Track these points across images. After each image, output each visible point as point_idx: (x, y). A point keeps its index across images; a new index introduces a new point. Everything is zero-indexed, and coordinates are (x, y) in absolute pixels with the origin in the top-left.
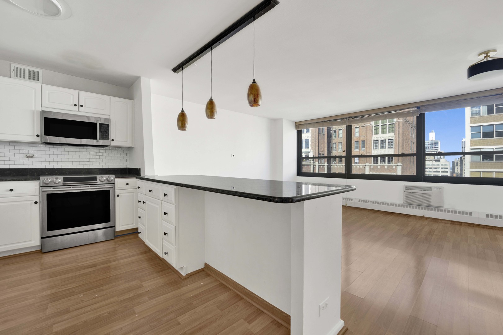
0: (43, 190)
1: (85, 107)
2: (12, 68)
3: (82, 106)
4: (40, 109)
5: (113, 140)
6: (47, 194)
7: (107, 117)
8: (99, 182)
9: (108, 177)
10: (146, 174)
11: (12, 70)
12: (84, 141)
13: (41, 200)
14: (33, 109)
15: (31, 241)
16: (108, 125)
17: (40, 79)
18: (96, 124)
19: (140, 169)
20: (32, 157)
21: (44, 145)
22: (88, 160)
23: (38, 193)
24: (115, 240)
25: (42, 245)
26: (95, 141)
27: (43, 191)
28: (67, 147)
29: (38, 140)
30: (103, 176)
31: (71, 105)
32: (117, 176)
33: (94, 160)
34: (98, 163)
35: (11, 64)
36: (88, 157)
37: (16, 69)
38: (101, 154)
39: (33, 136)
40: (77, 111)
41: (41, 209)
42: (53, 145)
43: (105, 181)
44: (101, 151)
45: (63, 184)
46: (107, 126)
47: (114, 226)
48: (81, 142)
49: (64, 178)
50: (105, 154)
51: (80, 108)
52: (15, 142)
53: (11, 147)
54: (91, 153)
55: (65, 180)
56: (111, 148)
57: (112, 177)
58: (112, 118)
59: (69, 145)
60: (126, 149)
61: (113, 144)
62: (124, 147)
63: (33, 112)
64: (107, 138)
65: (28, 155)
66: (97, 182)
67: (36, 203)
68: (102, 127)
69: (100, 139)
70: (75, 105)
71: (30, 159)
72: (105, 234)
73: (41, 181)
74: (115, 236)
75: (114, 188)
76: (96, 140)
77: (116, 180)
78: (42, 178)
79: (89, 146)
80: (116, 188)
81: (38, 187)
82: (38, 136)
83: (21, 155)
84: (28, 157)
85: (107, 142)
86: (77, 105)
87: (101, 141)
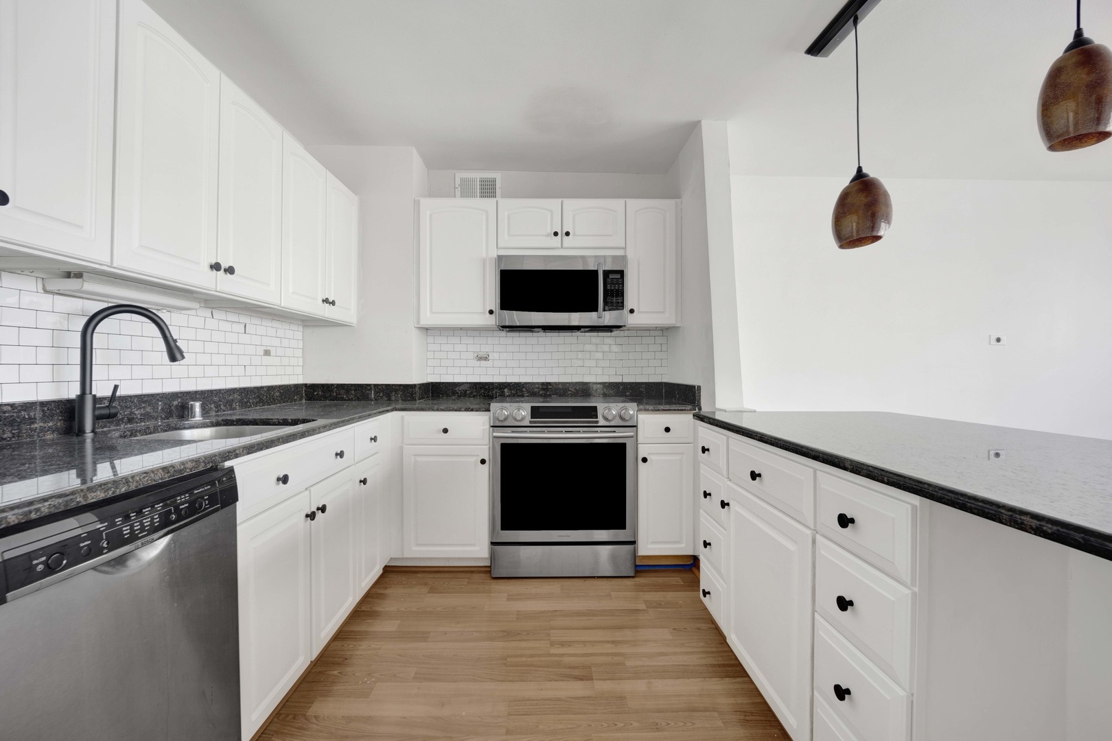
0: (495, 434)
1: (574, 235)
2: (458, 182)
3: (567, 234)
4: (494, 253)
5: (632, 311)
6: (502, 444)
7: (620, 253)
8: (602, 422)
9: (622, 408)
10: (719, 405)
11: (457, 186)
12: (575, 318)
13: (491, 458)
14: (484, 256)
15: (473, 545)
16: (621, 273)
17: (498, 191)
18: (596, 272)
19: (699, 387)
20: (486, 359)
21: (503, 333)
22: (580, 363)
23: (486, 441)
24: (637, 579)
25: (493, 556)
26: (594, 314)
27: (495, 437)
28: (542, 334)
29: (491, 321)
30: (611, 405)
31: (548, 235)
32: (641, 407)
33: (593, 363)
34: (599, 371)
35: (456, 174)
36: (580, 355)
37: (462, 180)
38: (606, 348)
39: (484, 313)
40: (558, 248)
41: (491, 477)
42: (520, 331)
43: (614, 418)
44: (608, 341)
45: (531, 422)
46: (618, 276)
47: (633, 543)
48: (569, 320)
49: (532, 407)
50: (615, 348)
51: (565, 238)
52: (461, 329)
53: (456, 340)
54: (588, 347)
55: (536, 412)
56: (626, 333)
57: (631, 409)
58: (630, 255)
59: (546, 328)
60: (659, 333)
61: (632, 320)
62: (656, 329)
63: (484, 261)
64: (620, 305)
65: (481, 354)
66: (597, 422)
67: (483, 462)
68: (608, 280)
69: (604, 310)
70: (556, 234)
71: (483, 363)
72: (613, 558)
73: (492, 414)
74: (636, 566)
75: (634, 439)
76: (596, 313)
77: (639, 416)
78: (494, 406)
79: (582, 330)
80: (640, 440)
81: (488, 427)
82: (491, 312)
83: (471, 356)
84: (480, 359)
85: (621, 317)
86: (560, 232)
87: (606, 314)
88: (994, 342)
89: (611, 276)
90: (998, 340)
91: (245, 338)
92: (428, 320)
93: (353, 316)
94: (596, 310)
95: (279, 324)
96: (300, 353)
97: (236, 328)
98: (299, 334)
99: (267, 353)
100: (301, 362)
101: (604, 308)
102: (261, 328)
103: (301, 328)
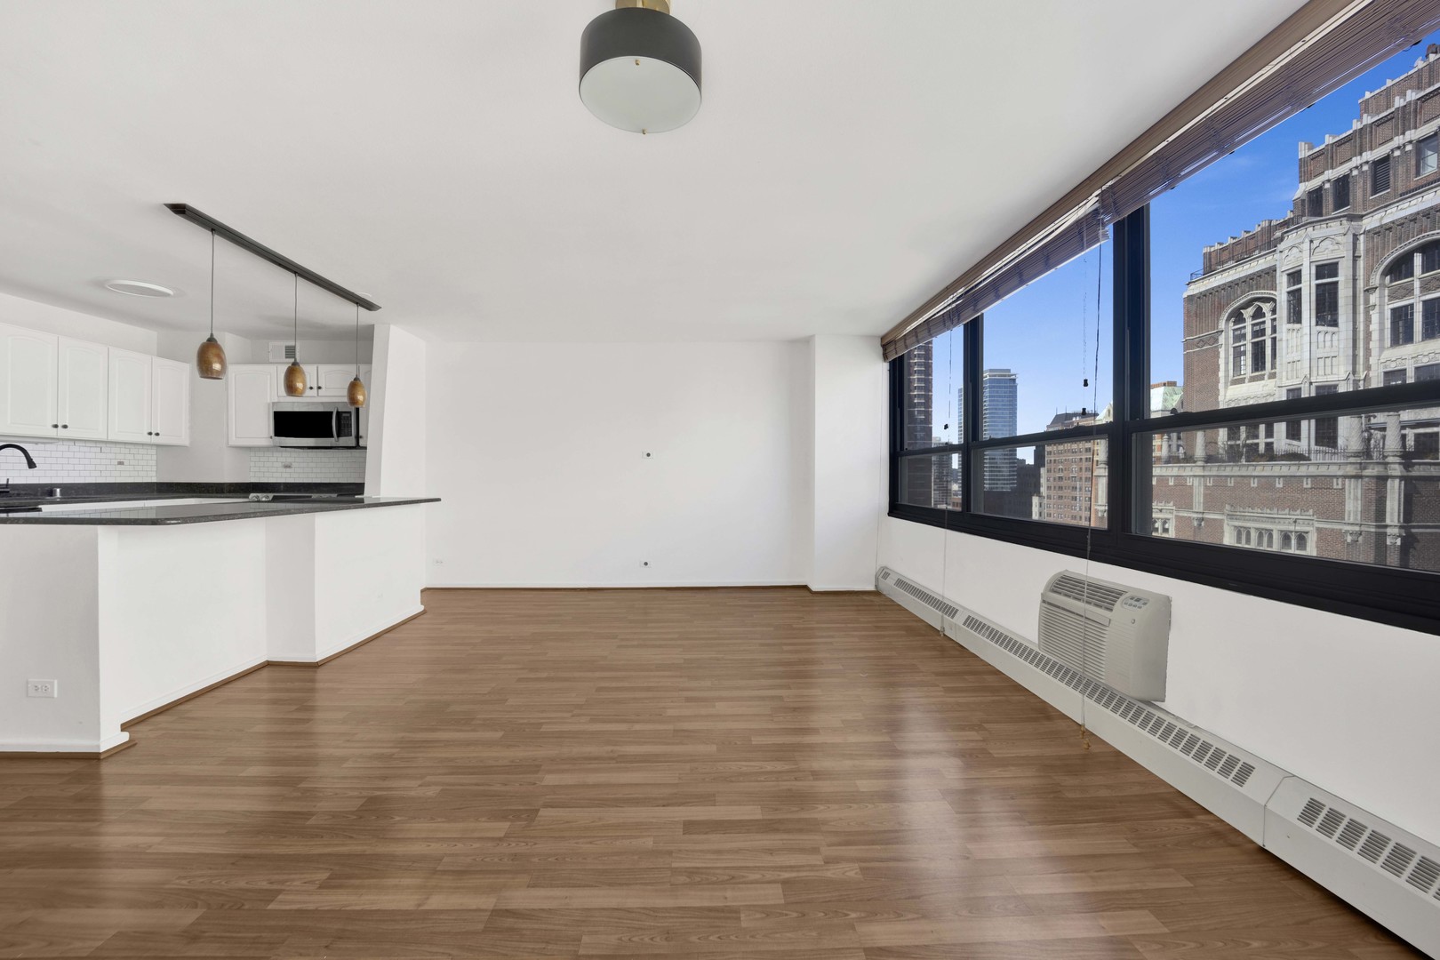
1: (324, 388)
2: (270, 348)
3: (320, 388)
5: (361, 437)
11: (270, 350)
16: (350, 413)
17: (297, 355)
18: (330, 413)
20: (290, 467)
26: (333, 439)
29: (272, 443)
35: (269, 343)
37: (273, 346)
46: (348, 415)
51: (319, 390)
63: (269, 404)
64: (349, 433)
65: (287, 464)
68: (339, 418)
69: (338, 437)
70: (312, 388)
82: (271, 437)
83: (280, 465)
84: (286, 467)
85: (350, 441)
86: (315, 386)
87: (341, 438)
88: (646, 456)
89: (344, 415)
90: (648, 455)
91: (103, 455)
92: (234, 441)
93: (183, 439)
94: (332, 436)
95: (132, 447)
96: (154, 463)
97: (93, 450)
98: (153, 451)
99: (121, 463)
100: (154, 468)
101: (339, 435)
102: (115, 449)
103: (155, 448)
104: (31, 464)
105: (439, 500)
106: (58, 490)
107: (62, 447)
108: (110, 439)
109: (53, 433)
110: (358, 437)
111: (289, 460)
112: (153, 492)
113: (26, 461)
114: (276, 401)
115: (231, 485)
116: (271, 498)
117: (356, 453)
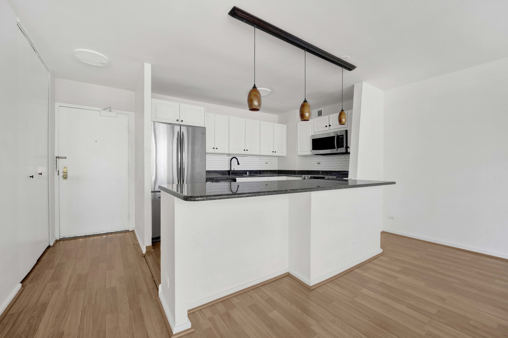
3: (330, 126)
4: (311, 135)
12: (329, 151)
17: (322, 114)
20: (320, 164)
31: (325, 127)
40: (327, 131)
46: (342, 137)
53: (313, 158)
63: (309, 137)
64: (343, 146)
82: (311, 151)
83: (316, 163)
84: (318, 163)
85: (343, 150)
86: (328, 125)
87: (339, 149)
89: (340, 137)
91: (261, 160)
92: (299, 153)
93: (284, 154)
94: (335, 148)
95: (270, 157)
96: (277, 163)
97: (259, 158)
98: (277, 159)
99: (267, 163)
100: (277, 165)
101: (338, 148)
102: (265, 158)
103: (277, 157)
104: (238, 164)
105: (394, 183)
106: (248, 172)
107: (250, 158)
108: (261, 154)
109: (244, 152)
110: (347, 147)
111: (320, 161)
112: (276, 174)
113: (237, 163)
114: (313, 134)
115: (298, 171)
116: (309, 177)
117: (346, 156)
